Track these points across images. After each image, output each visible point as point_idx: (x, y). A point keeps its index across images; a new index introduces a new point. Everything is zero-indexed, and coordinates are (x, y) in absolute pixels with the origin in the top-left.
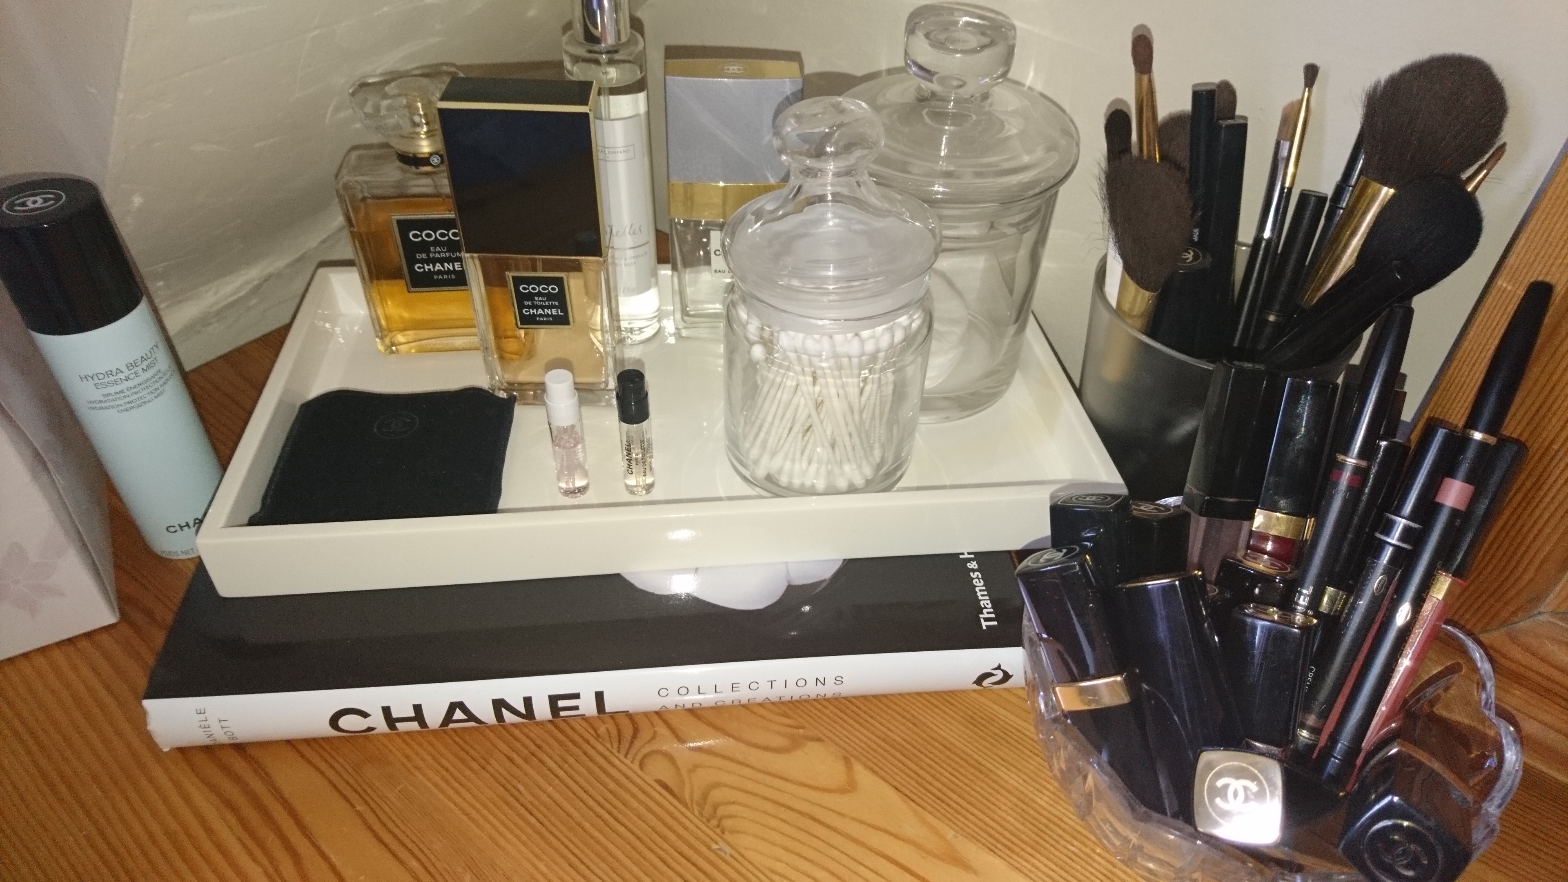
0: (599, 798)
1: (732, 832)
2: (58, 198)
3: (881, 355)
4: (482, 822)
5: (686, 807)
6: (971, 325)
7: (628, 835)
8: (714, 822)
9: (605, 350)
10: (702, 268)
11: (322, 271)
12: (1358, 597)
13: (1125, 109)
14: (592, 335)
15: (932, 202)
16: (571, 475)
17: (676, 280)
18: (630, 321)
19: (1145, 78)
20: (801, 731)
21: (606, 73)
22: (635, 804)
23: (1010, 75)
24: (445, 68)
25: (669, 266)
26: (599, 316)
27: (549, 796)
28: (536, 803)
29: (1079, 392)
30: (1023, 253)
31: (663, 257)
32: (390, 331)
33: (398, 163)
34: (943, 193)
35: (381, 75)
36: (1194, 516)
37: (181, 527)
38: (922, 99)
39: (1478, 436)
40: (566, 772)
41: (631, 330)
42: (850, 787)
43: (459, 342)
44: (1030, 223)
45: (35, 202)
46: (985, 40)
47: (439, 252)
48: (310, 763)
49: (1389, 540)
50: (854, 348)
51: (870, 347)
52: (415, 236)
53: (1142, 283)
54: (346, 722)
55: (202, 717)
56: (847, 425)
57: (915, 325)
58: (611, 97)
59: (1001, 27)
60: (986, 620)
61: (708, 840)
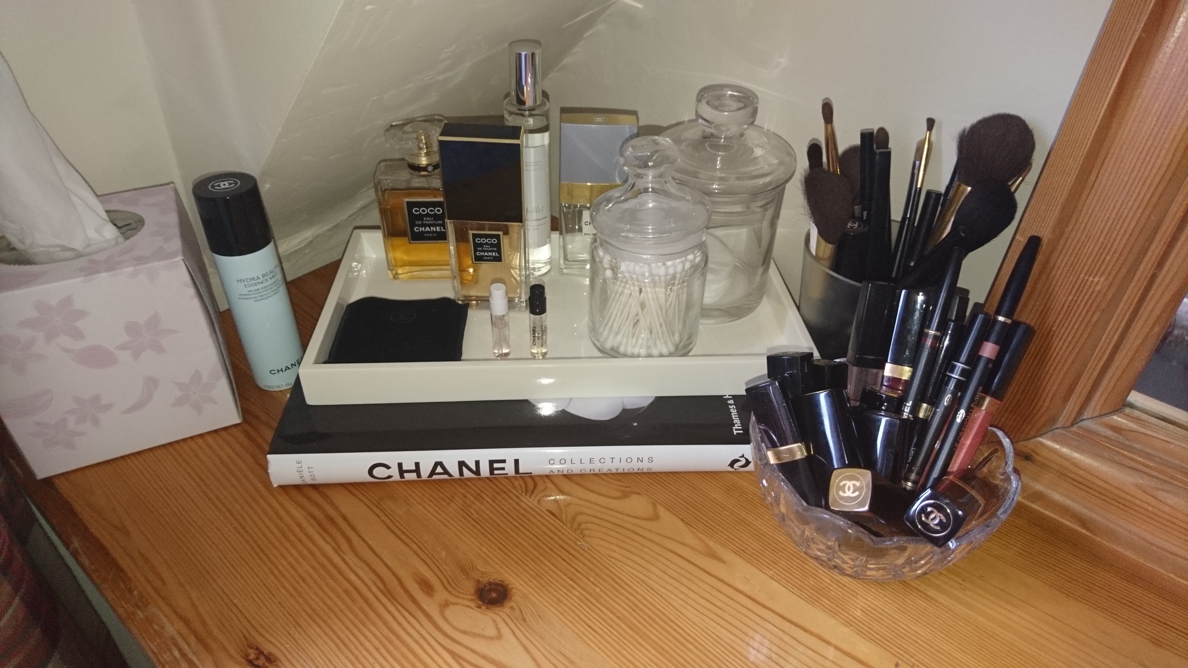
0: (515, 518)
1: (589, 537)
2: (236, 183)
3: (678, 275)
4: (450, 526)
5: (563, 523)
6: (735, 267)
7: (531, 536)
8: (579, 532)
9: (521, 279)
10: (577, 233)
11: (356, 231)
12: (937, 407)
13: (818, 143)
14: (512, 271)
15: (709, 193)
16: (501, 347)
17: (561, 240)
18: (533, 264)
19: (829, 126)
20: (629, 489)
21: (527, 121)
22: (535, 521)
23: (756, 123)
24: (436, 117)
25: (558, 232)
26: (516, 260)
27: (487, 515)
28: (481, 518)
29: (798, 308)
30: (766, 224)
31: (555, 225)
32: (396, 266)
33: (409, 170)
34: (718, 189)
35: (403, 120)
36: (850, 367)
37: (278, 371)
38: (706, 137)
39: (1001, 319)
40: (497, 504)
41: (534, 269)
42: (655, 517)
43: (435, 274)
44: (768, 206)
45: (224, 185)
46: (741, 105)
47: (429, 221)
48: (354, 495)
49: (953, 376)
50: (662, 271)
51: (671, 271)
52: (416, 211)
53: (828, 241)
54: (377, 472)
55: (299, 465)
56: (659, 318)
57: (698, 259)
58: (530, 135)
59: (750, 97)
60: (736, 430)
61: (575, 540)
